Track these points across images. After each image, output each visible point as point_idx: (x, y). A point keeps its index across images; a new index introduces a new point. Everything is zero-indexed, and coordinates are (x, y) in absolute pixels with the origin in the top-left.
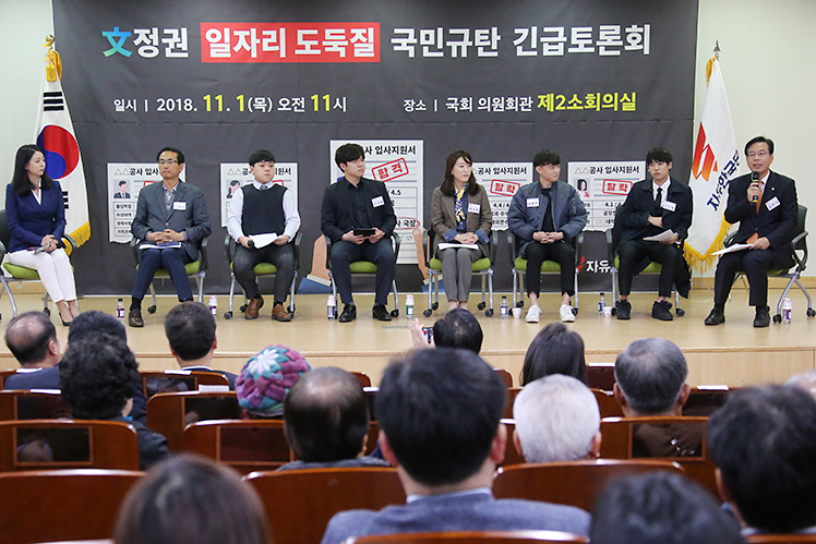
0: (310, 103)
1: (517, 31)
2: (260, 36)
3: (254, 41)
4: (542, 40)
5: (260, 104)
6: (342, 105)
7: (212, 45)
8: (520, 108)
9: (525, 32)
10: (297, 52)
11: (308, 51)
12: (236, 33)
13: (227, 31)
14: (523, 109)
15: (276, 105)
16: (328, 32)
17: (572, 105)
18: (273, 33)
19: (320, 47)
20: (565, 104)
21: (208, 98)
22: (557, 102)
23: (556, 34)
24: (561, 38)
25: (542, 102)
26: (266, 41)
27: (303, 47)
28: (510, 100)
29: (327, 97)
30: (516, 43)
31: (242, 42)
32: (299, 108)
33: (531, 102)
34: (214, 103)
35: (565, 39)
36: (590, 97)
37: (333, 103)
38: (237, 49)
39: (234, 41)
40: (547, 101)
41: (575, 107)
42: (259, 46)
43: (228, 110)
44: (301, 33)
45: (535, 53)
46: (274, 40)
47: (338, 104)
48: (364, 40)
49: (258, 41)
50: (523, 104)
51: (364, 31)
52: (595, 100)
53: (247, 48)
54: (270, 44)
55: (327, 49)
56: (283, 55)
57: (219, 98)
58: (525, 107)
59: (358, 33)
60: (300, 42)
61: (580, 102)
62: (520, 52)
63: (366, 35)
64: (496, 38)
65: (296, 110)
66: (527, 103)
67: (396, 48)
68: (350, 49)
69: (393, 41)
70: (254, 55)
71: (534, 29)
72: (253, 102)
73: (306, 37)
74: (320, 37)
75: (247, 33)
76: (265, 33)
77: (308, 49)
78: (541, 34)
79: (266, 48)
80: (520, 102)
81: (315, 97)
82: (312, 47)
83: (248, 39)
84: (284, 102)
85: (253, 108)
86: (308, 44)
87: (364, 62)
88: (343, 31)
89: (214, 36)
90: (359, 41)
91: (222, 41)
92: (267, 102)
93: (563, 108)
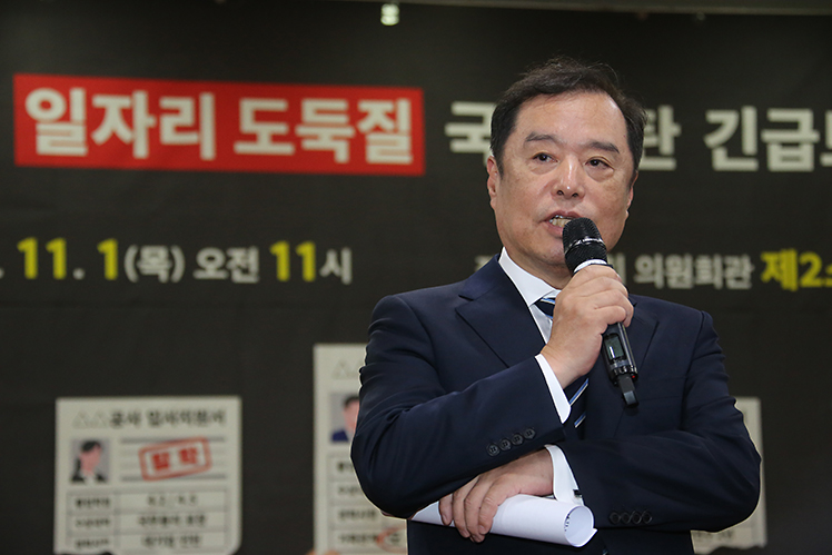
0: (268, 262)
1: (714, 117)
2: (155, 109)
3: (143, 119)
4: (768, 136)
5: (155, 261)
6: (341, 266)
7: (41, 127)
8: (724, 280)
9: (728, 119)
10: (242, 148)
11: (264, 146)
12: (99, 101)
13: (78, 96)
14: (732, 284)
15: (192, 265)
16: (310, 107)
18: (185, 105)
19: (291, 137)
20: (823, 274)
21: (29, 247)
22: (803, 269)
23: (793, 126)
24: (807, 133)
25: (771, 271)
26: (168, 123)
27: (252, 138)
28: (704, 263)
29: (307, 250)
30: (713, 140)
31: (112, 124)
32: (245, 271)
34: (45, 259)
35: (814, 136)
37: (320, 261)
38: (101, 136)
39: (95, 117)
40: (783, 267)
42: (154, 133)
43: (79, 274)
44: (248, 107)
45: (751, 165)
46: (186, 118)
47: (331, 265)
48: (387, 124)
49: (151, 121)
50: (731, 273)
51: (387, 106)
53: (125, 134)
54: (180, 129)
55: (309, 145)
56: (208, 152)
57: (58, 248)
59: (375, 110)
60: (248, 124)
62: (721, 161)
63: (392, 116)
64: (669, 129)
65: (238, 277)
66: (738, 271)
67: (458, 146)
68: (358, 144)
69: (453, 129)
70: (141, 151)
71: (750, 115)
72: (138, 257)
73: (261, 116)
74: (293, 117)
75: (124, 102)
76: (167, 102)
77: (263, 141)
78: (763, 124)
79: (169, 136)
80: (724, 267)
81: (281, 250)
82: (276, 138)
83: (127, 115)
84: (211, 259)
85: (137, 270)
86: (266, 130)
87: (389, 174)
88: (341, 105)
89: (46, 105)
90: (378, 129)
91: (66, 117)
92: (171, 258)
93: (817, 283)
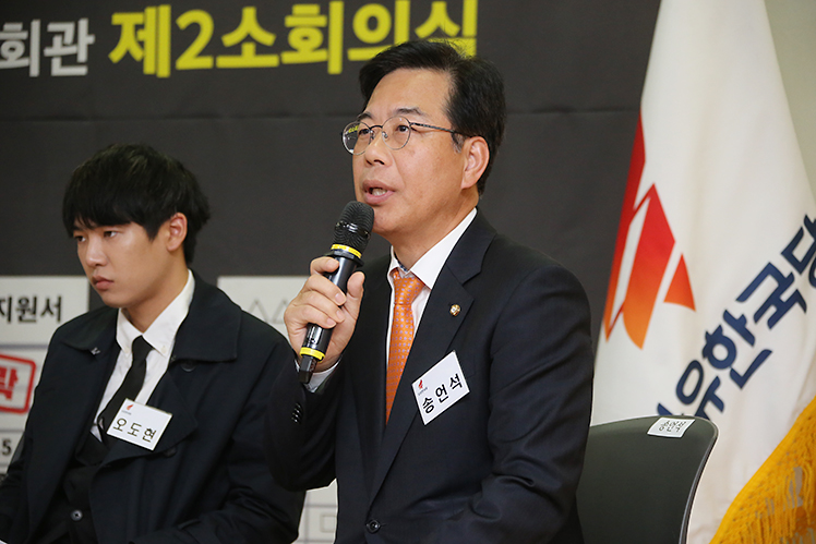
8: (45, 62)
14: (58, 69)
17: (236, 50)
20: (215, 48)
22: (181, 40)
25: (126, 44)
28: (11, 32)
33: (86, 39)
36: (303, 19)
40: (146, 35)
41: (249, 59)
50: (57, 49)
52: (325, 31)
58: (69, 60)
61: (267, 39)
66: (72, 43)
80: (47, 39)
93: (206, 62)
